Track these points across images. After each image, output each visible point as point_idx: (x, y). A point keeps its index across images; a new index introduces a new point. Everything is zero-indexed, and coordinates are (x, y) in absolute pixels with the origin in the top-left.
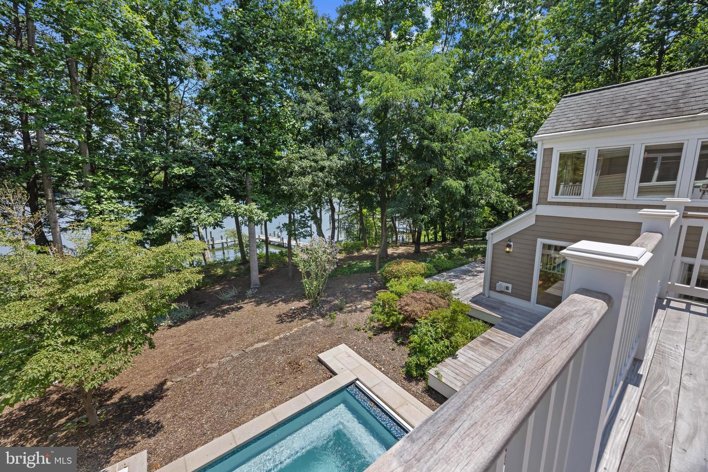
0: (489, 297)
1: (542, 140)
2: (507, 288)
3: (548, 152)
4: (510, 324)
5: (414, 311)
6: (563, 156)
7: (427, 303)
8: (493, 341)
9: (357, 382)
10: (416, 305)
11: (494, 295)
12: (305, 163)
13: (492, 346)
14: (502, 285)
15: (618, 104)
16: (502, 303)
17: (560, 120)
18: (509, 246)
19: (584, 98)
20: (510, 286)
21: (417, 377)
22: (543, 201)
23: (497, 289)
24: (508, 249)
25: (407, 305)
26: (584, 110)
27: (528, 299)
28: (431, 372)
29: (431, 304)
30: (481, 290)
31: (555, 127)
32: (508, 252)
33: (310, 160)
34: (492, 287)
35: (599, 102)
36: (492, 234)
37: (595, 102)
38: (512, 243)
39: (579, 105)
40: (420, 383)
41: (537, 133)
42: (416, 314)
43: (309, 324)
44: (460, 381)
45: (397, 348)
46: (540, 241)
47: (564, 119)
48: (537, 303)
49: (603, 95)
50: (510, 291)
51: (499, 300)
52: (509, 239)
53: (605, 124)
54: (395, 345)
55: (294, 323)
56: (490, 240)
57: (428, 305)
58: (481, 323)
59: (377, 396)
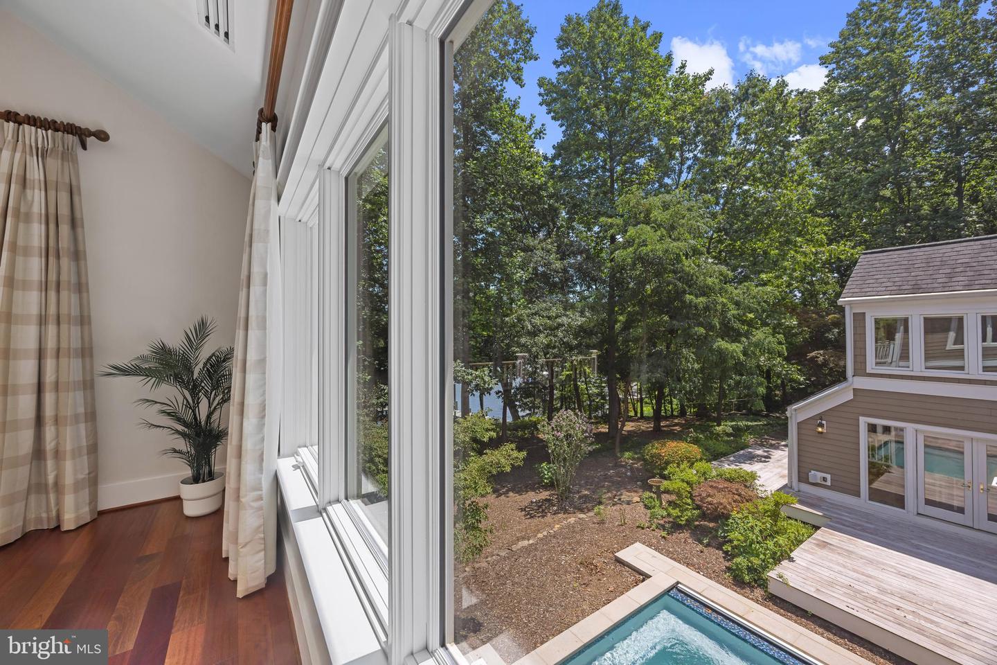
0: (799, 491)
1: (850, 304)
2: (825, 479)
3: (860, 318)
4: (844, 525)
5: (722, 504)
6: (877, 321)
7: (734, 494)
8: (831, 544)
9: (679, 585)
10: (721, 496)
11: (805, 487)
12: (537, 320)
13: (830, 549)
14: (816, 476)
15: (936, 268)
16: (820, 499)
17: (868, 282)
18: (821, 425)
19: (889, 257)
20: (828, 477)
21: (749, 583)
22: (860, 371)
23: (811, 480)
24: (820, 429)
25: (709, 496)
26: (895, 272)
27: (858, 494)
28: (772, 574)
29: (739, 495)
30: (785, 481)
31: (863, 290)
32: (822, 433)
33: (543, 317)
34: (803, 477)
35: (910, 262)
36: (795, 410)
37: (906, 262)
38: (824, 422)
39: (886, 265)
40: (755, 590)
41: (842, 296)
42: (725, 508)
43: (572, 520)
44: (812, 586)
45: (705, 550)
46: (863, 421)
47: (873, 281)
48: (870, 499)
49: (914, 254)
50: (829, 483)
51: (814, 495)
52: (821, 416)
53: (926, 290)
54: (700, 547)
55: (549, 518)
56: (794, 416)
57: (736, 497)
58: (800, 523)
59: (713, 601)
